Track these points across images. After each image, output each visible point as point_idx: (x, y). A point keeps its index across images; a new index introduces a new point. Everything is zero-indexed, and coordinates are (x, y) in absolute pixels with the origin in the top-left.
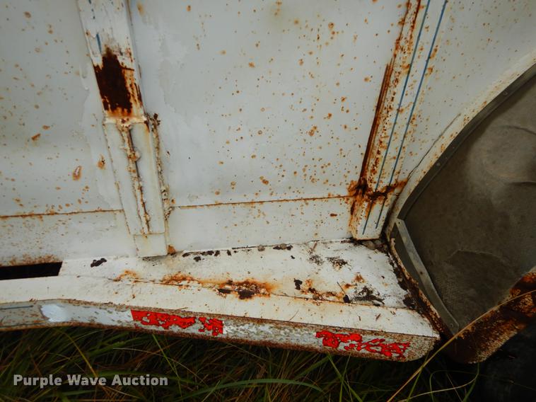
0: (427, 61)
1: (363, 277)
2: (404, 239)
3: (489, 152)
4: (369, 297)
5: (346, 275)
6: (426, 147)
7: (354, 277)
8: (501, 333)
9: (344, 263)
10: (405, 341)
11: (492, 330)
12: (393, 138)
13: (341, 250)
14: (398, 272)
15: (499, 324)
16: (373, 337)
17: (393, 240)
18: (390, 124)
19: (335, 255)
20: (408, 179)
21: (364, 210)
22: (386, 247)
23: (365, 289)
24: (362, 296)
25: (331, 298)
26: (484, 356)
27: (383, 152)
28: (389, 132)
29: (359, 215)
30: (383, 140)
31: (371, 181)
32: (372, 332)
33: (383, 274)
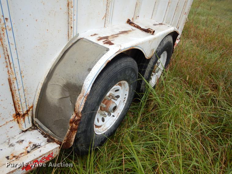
0: (21, 75)
1: (31, 141)
2: (39, 124)
3: (50, 92)
4: (35, 146)
5: (25, 144)
6: (34, 94)
7: (28, 143)
8: (73, 135)
9: (23, 141)
10: (51, 153)
11: (70, 136)
12: (21, 97)
13: (20, 137)
14: (42, 134)
15: (71, 134)
16: (41, 158)
17: (37, 124)
18: (18, 94)
19: (18, 140)
20: (33, 105)
21: (22, 121)
22: (36, 127)
23: (34, 145)
24: (33, 148)
25: (23, 155)
26: (72, 143)
27: (20, 103)
28: (18, 96)
29: (21, 123)
30: (18, 99)
31: (20, 112)
32: (40, 156)
33: (38, 137)
